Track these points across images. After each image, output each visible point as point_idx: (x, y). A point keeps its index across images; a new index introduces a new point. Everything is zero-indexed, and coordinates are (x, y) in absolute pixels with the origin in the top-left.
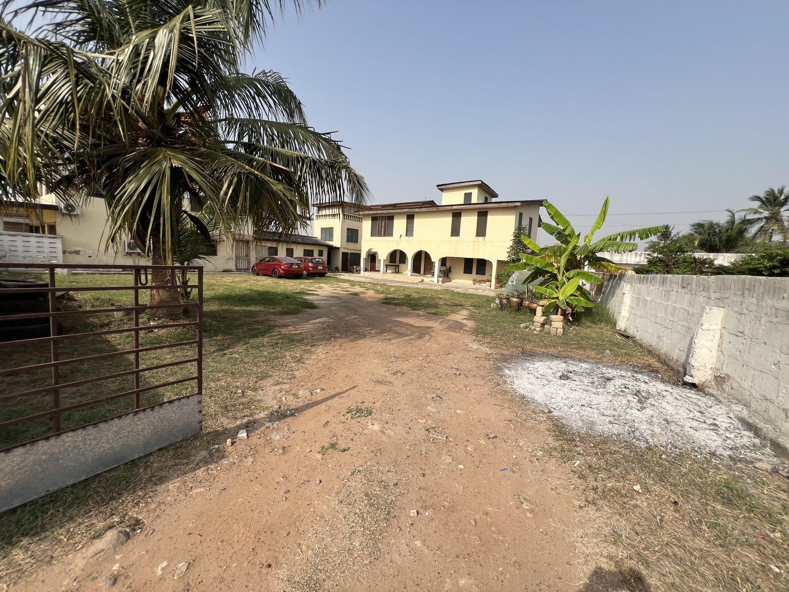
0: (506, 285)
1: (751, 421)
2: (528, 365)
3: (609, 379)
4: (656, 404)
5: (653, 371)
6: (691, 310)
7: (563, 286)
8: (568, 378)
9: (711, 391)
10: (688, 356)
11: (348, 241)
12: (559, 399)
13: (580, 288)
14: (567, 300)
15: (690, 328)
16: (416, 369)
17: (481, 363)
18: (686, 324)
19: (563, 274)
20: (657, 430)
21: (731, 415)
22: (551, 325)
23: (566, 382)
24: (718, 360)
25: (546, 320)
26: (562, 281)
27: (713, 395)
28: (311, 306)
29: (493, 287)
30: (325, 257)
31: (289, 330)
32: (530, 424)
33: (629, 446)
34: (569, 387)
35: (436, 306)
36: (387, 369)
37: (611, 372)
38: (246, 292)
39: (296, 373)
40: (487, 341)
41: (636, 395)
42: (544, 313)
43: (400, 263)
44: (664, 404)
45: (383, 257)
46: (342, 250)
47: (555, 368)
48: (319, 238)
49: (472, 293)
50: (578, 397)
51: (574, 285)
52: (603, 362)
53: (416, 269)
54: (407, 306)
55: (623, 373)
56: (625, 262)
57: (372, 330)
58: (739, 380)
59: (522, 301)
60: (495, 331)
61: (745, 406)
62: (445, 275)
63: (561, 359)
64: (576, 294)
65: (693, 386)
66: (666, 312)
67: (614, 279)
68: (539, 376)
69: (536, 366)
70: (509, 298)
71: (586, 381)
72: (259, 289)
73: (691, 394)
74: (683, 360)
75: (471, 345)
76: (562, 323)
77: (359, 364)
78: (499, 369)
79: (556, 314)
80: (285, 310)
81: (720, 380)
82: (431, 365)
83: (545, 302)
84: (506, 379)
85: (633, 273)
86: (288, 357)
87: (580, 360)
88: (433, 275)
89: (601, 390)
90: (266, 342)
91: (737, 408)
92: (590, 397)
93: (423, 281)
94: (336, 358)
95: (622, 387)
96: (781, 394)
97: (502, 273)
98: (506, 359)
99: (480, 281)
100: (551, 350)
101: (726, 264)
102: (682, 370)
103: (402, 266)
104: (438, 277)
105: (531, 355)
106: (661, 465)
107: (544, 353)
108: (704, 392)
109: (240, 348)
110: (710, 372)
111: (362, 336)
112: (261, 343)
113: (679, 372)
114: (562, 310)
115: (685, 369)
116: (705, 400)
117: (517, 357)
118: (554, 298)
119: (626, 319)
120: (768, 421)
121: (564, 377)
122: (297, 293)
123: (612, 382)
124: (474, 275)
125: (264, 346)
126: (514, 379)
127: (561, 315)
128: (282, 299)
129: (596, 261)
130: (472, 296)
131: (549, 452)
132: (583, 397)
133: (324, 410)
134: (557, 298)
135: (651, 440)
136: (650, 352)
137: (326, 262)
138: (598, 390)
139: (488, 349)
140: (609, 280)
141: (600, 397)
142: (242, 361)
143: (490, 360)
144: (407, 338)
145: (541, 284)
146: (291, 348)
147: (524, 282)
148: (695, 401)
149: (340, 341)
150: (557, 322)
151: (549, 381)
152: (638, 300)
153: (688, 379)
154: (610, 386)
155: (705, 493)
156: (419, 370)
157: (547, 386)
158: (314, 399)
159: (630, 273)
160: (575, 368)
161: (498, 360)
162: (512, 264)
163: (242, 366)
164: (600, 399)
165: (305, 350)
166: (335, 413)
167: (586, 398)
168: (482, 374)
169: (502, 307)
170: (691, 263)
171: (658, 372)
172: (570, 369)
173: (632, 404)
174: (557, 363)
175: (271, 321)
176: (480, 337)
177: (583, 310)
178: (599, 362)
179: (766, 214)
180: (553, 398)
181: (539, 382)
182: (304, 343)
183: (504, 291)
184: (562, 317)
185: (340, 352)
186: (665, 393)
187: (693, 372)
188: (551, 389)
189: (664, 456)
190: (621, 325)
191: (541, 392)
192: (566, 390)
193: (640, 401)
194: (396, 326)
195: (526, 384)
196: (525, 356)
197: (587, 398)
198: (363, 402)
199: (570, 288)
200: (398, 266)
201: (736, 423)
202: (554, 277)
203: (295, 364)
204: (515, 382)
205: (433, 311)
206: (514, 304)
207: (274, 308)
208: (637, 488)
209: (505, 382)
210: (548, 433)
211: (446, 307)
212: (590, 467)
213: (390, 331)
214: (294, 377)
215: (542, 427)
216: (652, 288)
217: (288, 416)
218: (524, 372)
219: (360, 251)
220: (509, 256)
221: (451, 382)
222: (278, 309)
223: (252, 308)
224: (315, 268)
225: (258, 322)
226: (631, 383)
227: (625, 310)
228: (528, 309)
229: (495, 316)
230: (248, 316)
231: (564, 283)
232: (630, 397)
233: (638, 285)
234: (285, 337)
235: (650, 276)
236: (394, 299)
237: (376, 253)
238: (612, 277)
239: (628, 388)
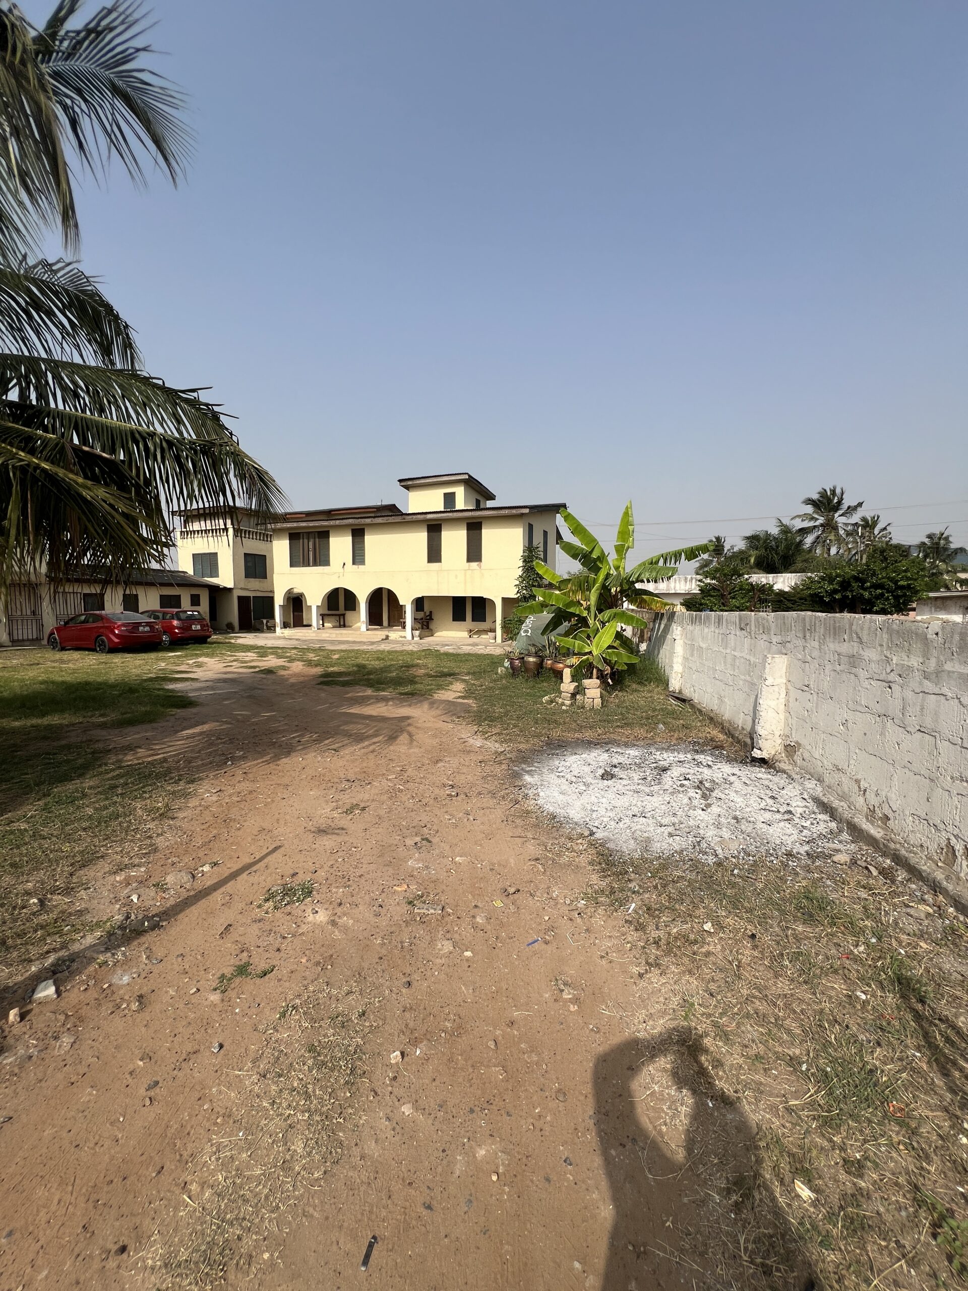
0: (518, 637)
1: (826, 800)
2: (557, 763)
3: (665, 770)
4: (723, 796)
5: (715, 747)
6: (752, 659)
7: (596, 634)
8: (613, 776)
9: (782, 766)
10: (754, 721)
11: (247, 576)
12: (602, 811)
13: (619, 636)
14: (604, 656)
15: (753, 684)
16: (385, 797)
17: (488, 769)
18: (748, 678)
19: (596, 616)
20: (726, 834)
21: (806, 797)
22: (585, 694)
23: (610, 783)
24: (787, 724)
25: (577, 687)
26: (595, 628)
27: (784, 772)
28: (182, 702)
29: (499, 639)
30: (204, 607)
31: (139, 755)
32: (565, 859)
33: (696, 865)
34: (615, 789)
35: (412, 681)
36: (334, 804)
37: (667, 758)
38: (38, 687)
39: (160, 842)
40: (495, 731)
41: (699, 788)
42: (574, 678)
43: (346, 609)
44: (733, 796)
45: (314, 600)
46: (236, 594)
47: (594, 763)
48: (191, 572)
49: (467, 652)
50: (627, 804)
51: (611, 632)
52: (655, 743)
53: (375, 619)
54: (363, 685)
55: (682, 757)
56: (673, 592)
57: (302, 736)
58: (809, 747)
59: (542, 661)
60: (506, 714)
61: (819, 780)
62: (423, 625)
63: (602, 747)
64: (615, 645)
65: (763, 762)
66: (725, 662)
67: (661, 619)
68: (574, 779)
69: (568, 764)
70: (523, 658)
71: (636, 776)
72: (68, 679)
73: (760, 773)
74: (748, 727)
75: (471, 741)
76: (599, 690)
77: (284, 802)
78: (516, 776)
79: (591, 678)
80: (129, 715)
81: (791, 749)
82: (410, 785)
83: (574, 661)
84: (526, 791)
85: (684, 609)
86: (139, 812)
87: (626, 745)
88: (404, 627)
89: (656, 788)
90: (90, 788)
91: (810, 784)
92: (642, 801)
93: (387, 637)
94: (239, 799)
95: (681, 778)
96: (852, 762)
97: (511, 617)
98: (525, 758)
99: (480, 632)
100: (587, 734)
101: (787, 589)
102: (748, 741)
103: (349, 615)
104: (412, 630)
105: (560, 746)
106: (733, 885)
107: (578, 739)
108: (775, 768)
109: (31, 809)
110: (779, 741)
111: (288, 750)
112: (77, 791)
113: (746, 744)
114: (599, 670)
115: (752, 739)
116: (776, 779)
117: (540, 752)
118: (586, 654)
119: (680, 676)
120: (843, 797)
121: (607, 776)
122: (151, 679)
123: (669, 773)
124: (469, 623)
125: (84, 796)
126: (539, 790)
127: (598, 678)
128: (120, 695)
129: (637, 596)
130: (467, 658)
131: (593, 899)
132: (634, 802)
133: (220, 903)
134: (591, 652)
135: (719, 851)
136: (711, 719)
137: (207, 617)
138: (652, 788)
139: (497, 745)
140: (654, 621)
141: (654, 799)
142: (36, 835)
143: (501, 763)
144: (366, 743)
145: (567, 634)
146: (145, 792)
147: (543, 633)
148: (766, 783)
149: (246, 765)
150: (593, 688)
151: (587, 785)
152: (692, 648)
153: (757, 753)
154: (668, 780)
155: (783, 912)
156: (390, 798)
157: (585, 793)
158: (199, 885)
159: (680, 609)
160: (621, 759)
161: (513, 762)
162: (524, 604)
163: (36, 845)
164: (656, 801)
165: (174, 793)
166: (241, 906)
167: (636, 803)
168: (492, 788)
169: (514, 672)
170: (749, 591)
171: (722, 748)
172: (615, 761)
173: (695, 803)
174: (596, 754)
175: (98, 741)
176: (485, 726)
177: (626, 668)
178: (650, 743)
179: (821, 520)
180: (594, 811)
181: (574, 789)
182: (171, 778)
183: (516, 646)
184: (598, 681)
185: (245, 786)
186: (732, 779)
187: (761, 743)
188: (591, 797)
189: (736, 872)
190: (675, 684)
191: (578, 804)
192: (610, 795)
193: (704, 797)
194: (346, 723)
195: (556, 794)
196: (552, 749)
197: (639, 804)
198: (294, 875)
199: (606, 638)
200: (344, 615)
201: (812, 805)
202: (583, 621)
203: (156, 822)
204: (542, 794)
205: (408, 689)
206: (532, 667)
207: (102, 715)
208: (708, 926)
209: (526, 796)
210: (590, 868)
211: (428, 680)
212: (648, 909)
213: (336, 734)
214: (156, 850)
215: (583, 860)
216: (706, 630)
217: (145, 931)
218: (553, 776)
219: (273, 592)
220: (518, 592)
221: (444, 810)
222: (113, 716)
223: (54, 720)
224: (186, 628)
225: (68, 747)
226: (692, 771)
227: (677, 663)
228: (551, 672)
229: (505, 688)
230: (45, 738)
231: (598, 630)
232: (692, 793)
233: (690, 627)
234: (131, 771)
235: (703, 613)
236: (340, 674)
237: (302, 595)
238: (658, 616)
239: (689, 779)
